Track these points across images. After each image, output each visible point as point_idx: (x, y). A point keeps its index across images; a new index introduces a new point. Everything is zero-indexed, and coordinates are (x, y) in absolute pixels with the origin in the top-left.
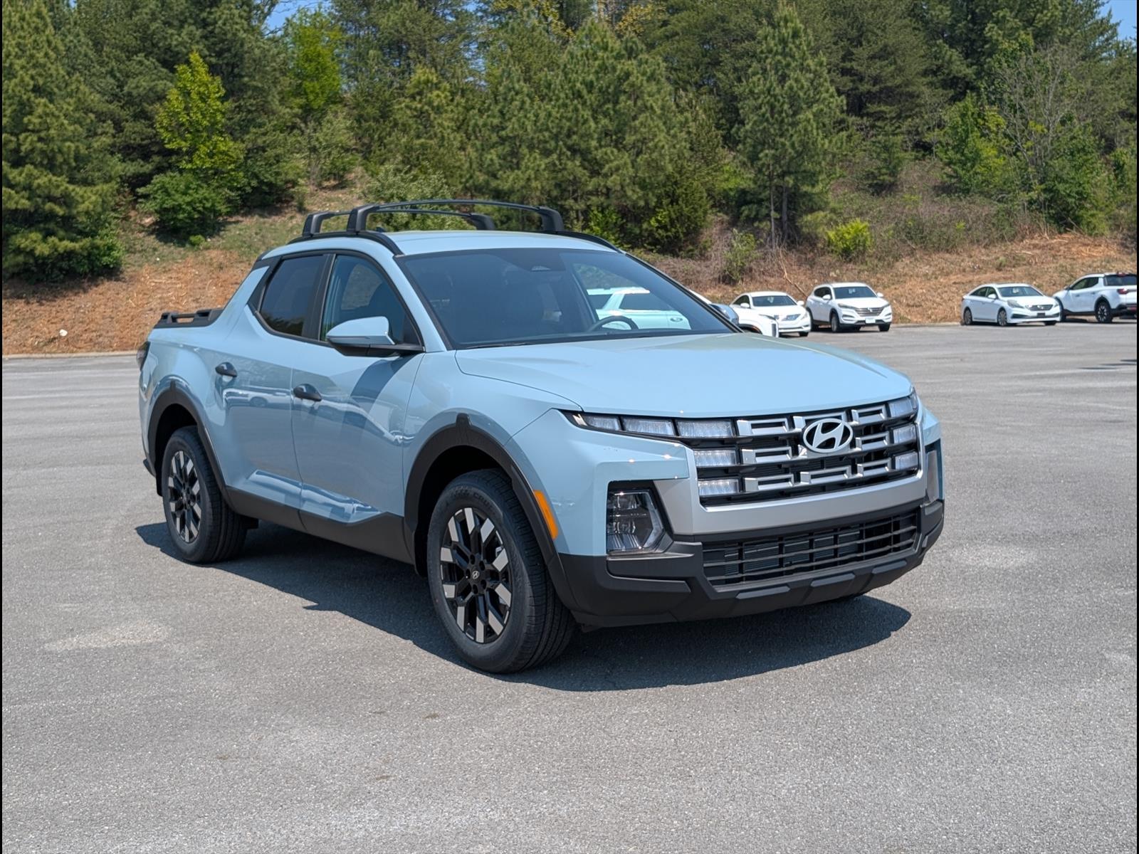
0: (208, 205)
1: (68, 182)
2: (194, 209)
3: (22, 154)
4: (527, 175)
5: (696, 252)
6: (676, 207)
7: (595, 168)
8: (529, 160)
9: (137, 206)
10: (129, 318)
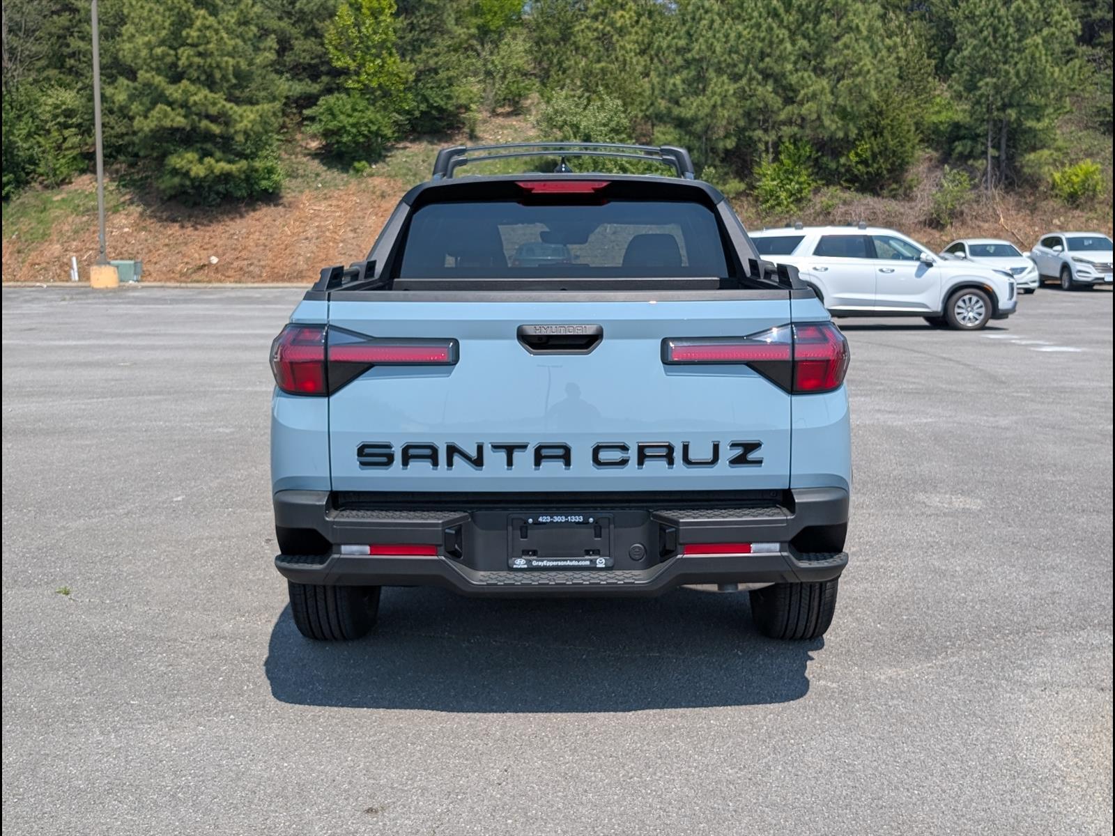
0: (374, 128)
1: (228, 100)
2: (360, 133)
3: (179, 69)
4: (712, 102)
5: (901, 191)
6: (880, 140)
7: (789, 95)
8: (716, 85)
9: (303, 129)
10: (283, 246)
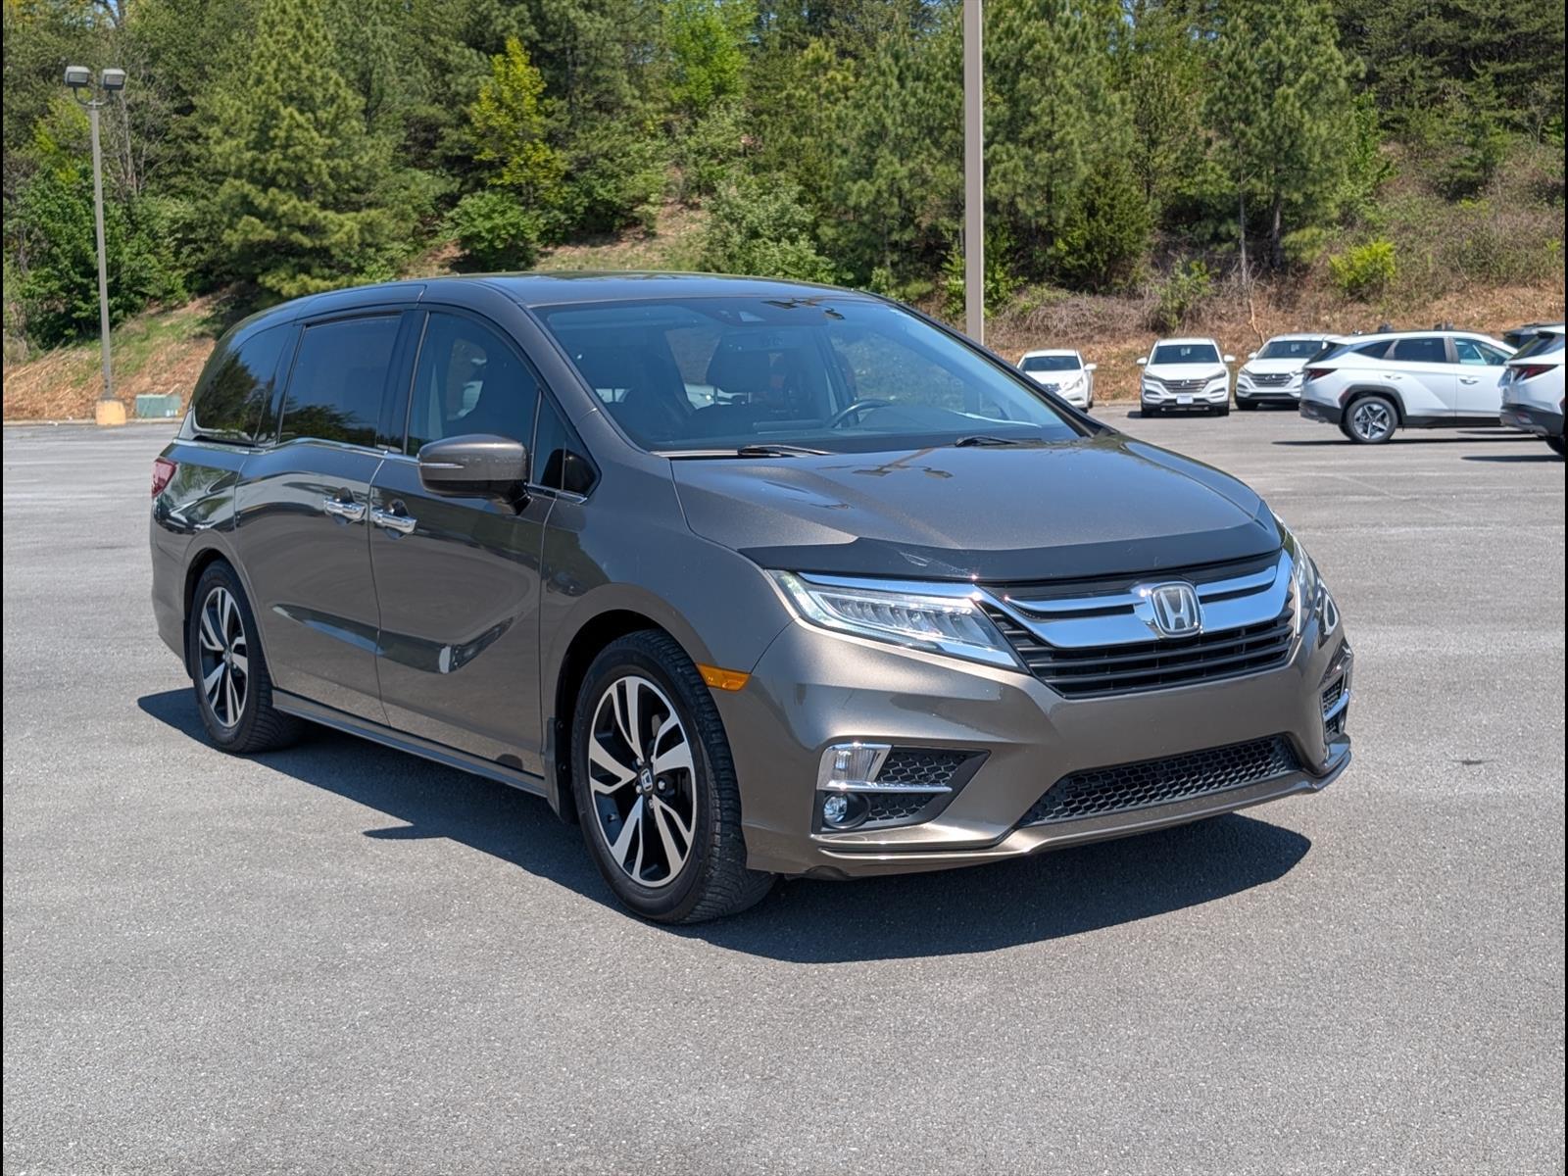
0: (513, 232)
1: (324, 206)
2: (497, 237)
3: (268, 175)
4: (876, 188)
5: (1125, 287)
6: (1095, 224)
